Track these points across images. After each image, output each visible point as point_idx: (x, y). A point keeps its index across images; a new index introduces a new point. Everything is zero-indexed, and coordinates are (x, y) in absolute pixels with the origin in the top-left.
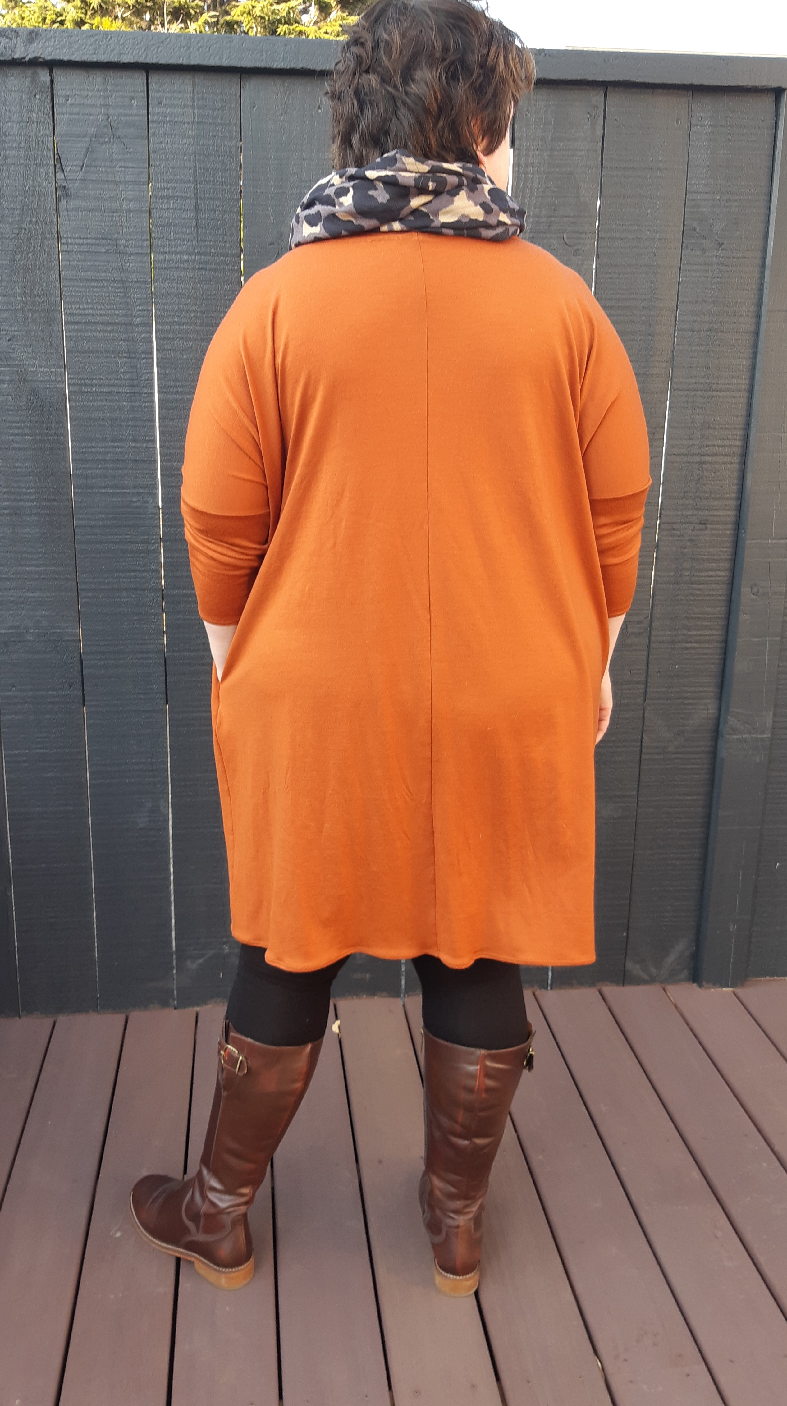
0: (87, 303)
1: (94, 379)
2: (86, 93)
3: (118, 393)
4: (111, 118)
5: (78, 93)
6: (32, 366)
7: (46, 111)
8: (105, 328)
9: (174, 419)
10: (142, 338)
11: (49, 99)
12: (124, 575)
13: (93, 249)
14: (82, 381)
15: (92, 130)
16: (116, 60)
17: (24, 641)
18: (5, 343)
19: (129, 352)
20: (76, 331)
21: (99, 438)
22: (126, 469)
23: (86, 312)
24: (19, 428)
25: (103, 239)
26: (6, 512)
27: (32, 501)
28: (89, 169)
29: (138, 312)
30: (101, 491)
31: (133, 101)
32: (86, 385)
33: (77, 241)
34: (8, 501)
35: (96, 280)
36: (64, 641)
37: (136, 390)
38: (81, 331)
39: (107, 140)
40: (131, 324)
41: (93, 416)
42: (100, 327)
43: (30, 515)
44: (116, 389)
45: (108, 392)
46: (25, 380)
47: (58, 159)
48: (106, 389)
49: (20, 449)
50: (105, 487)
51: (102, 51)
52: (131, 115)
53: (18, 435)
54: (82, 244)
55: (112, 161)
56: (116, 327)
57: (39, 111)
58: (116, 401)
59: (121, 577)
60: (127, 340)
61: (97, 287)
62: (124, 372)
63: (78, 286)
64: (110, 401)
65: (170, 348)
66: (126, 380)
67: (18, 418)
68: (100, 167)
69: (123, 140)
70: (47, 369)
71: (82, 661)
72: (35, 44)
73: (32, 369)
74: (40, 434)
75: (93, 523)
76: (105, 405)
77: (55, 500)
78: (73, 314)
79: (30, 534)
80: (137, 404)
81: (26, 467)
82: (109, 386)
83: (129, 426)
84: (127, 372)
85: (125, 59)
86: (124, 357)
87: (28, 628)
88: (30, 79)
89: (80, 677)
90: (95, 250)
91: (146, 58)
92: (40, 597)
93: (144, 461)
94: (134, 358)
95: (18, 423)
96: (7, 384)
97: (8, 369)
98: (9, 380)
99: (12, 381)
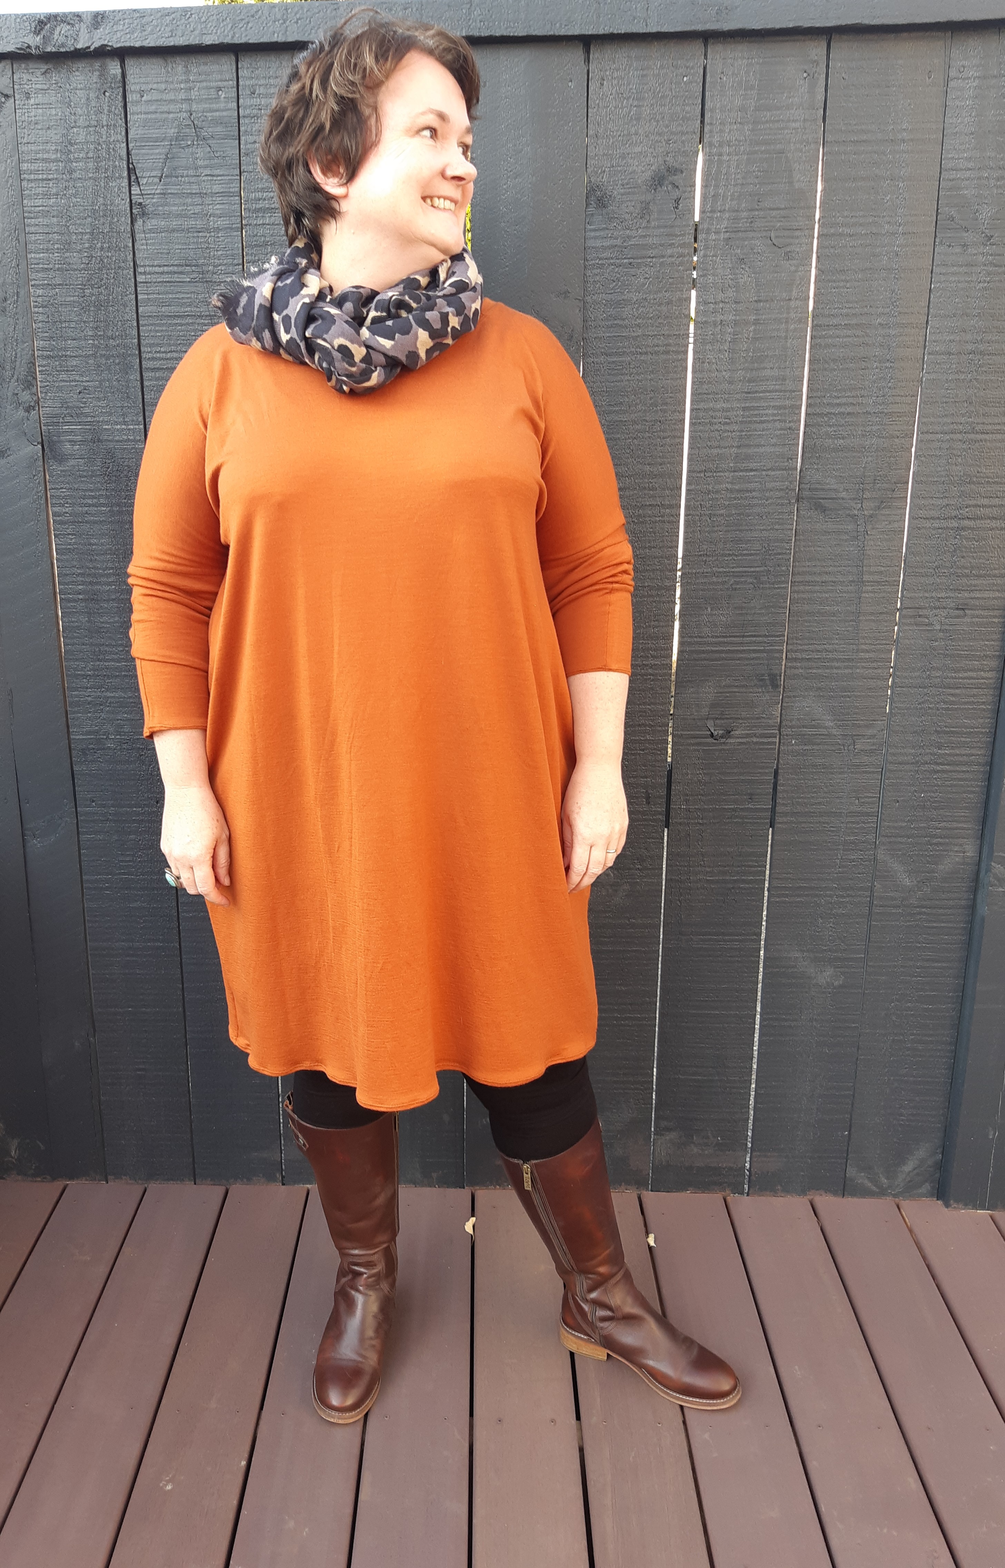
2: (163, 86)
4: (194, 114)
5: (155, 86)
6: (107, 423)
7: (117, 112)
11: (120, 97)
13: (176, 278)
15: (172, 132)
16: (197, 42)
17: (104, 749)
18: (76, 396)
23: (169, 355)
24: (93, 497)
25: (187, 266)
26: (81, 597)
27: (109, 584)
28: (169, 180)
31: (220, 93)
33: (157, 269)
34: (82, 585)
39: (189, 143)
43: (108, 601)
46: (99, 440)
47: (131, 171)
49: (95, 522)
51: (179, 33)
52: (217, 111)
53: (93, 505)
54: (162, 273)
55: (196, 169)
57: (110, 111)
67: (92, 486)
68: (182, 177)
69: (210, 142)
70: (123, 427)
72: (101, 30)
73: (107, 427)
74: (118, 505)
79: (108, 623)
81: (102, 544)
85: (208, 40)
87: (109, 734)
88: (97, 73)
90: (177, 280)
91: (233, 37)
95: (92, 491)
96: (79, 445)
97: (80, 427)
98: (81, 441)
99: (85, 441)
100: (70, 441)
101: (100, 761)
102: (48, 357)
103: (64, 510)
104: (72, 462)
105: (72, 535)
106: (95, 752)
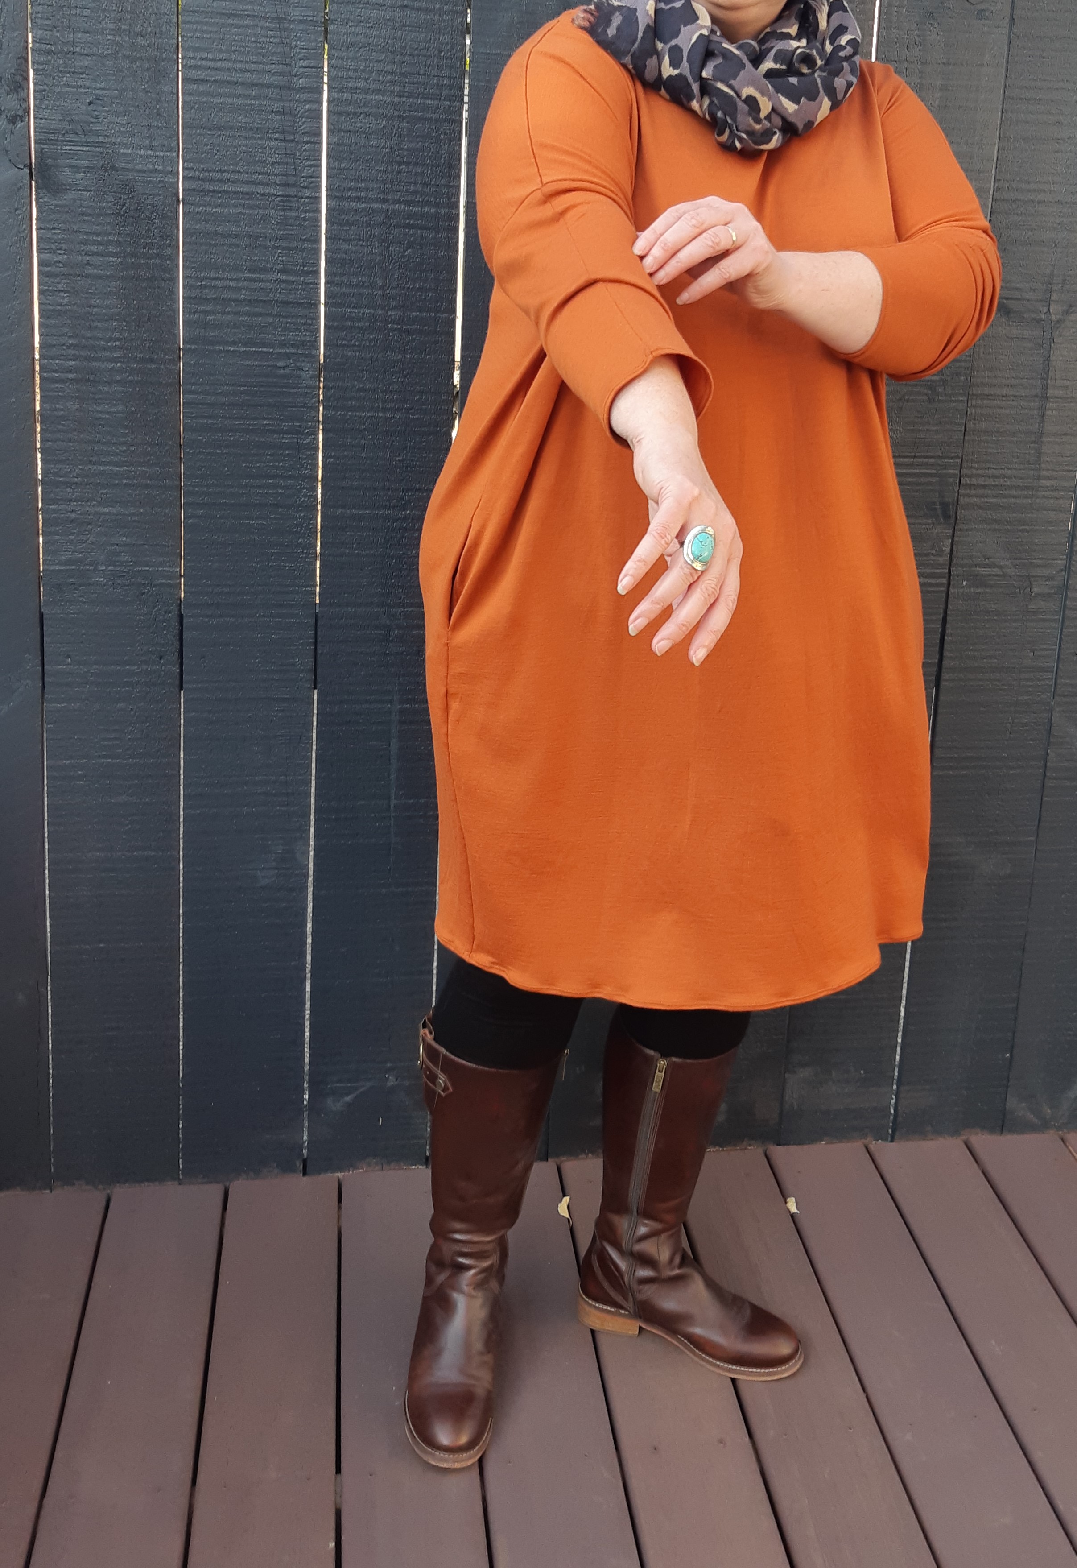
0: (221, 51)
1: (225, 171)
3: (263, 195)
6: (126, 146)
8: (247, 92)
9: (350, 240)
10: (306, 112)
12: (257, 482)
14: (207, 174)
17: (89, 584)
18: (83, 107)
19: (283, 132)
20: (201, 94)
21: (228, 265)
22: (269, 315)
23: (219, 64)
24: (100, 243)
26: (70, 376)
27: (114, 360)
29: (302, 70)
30: (227, 348)
32: (212, 180)
34: (74, 360)
35: (235, 15)
36: (155, 586)
37: (292, 191)
38: (208, 94)
40: (289, 88)
41: (220, 229)
42: (240, 90)
43: (109, 383)
44: (260, 189)
45: (247, 194)
46: (113, 168)
48: (245, 188)
49: (100, 277)
50: (234, 343)
53: (97, 254)
56: (266, 91)
58: (259, 207)
59: (252, 486)
60: (283, 113)
61: (238, 27)
62: (274, 163)
63: (206, 23)
64: (250, 207)
65: (350, 128)
66: (276, 175)
67: (99, 229)
70: (149, 152)
71: (181, 617)
73: (125, 151)
74: (133, 255)
75: (211, 399)
76: (241, 213)
77: (152, 361)
78: (196, 67)
79: (108, 413)
80: (294, 214)
81: (107, 307)
82: (248, 183)
83: (278, 247)
84: (278, 163)
86: (276, 139)
87: (98, 563)
89: (177, 644)
92: (120, 515)
93: (300, 304)
94: (292, 141)
95: (98, 235)
96: (84, 172)
97: (87, 149)
98: (88, 167)
99: (93, 168)
100: (71, 166)
101: (81, 601)
102: (49, 52)
103: (56, 259)
104: (71, 195)
105: (65, 292)
106: (76, 589)
